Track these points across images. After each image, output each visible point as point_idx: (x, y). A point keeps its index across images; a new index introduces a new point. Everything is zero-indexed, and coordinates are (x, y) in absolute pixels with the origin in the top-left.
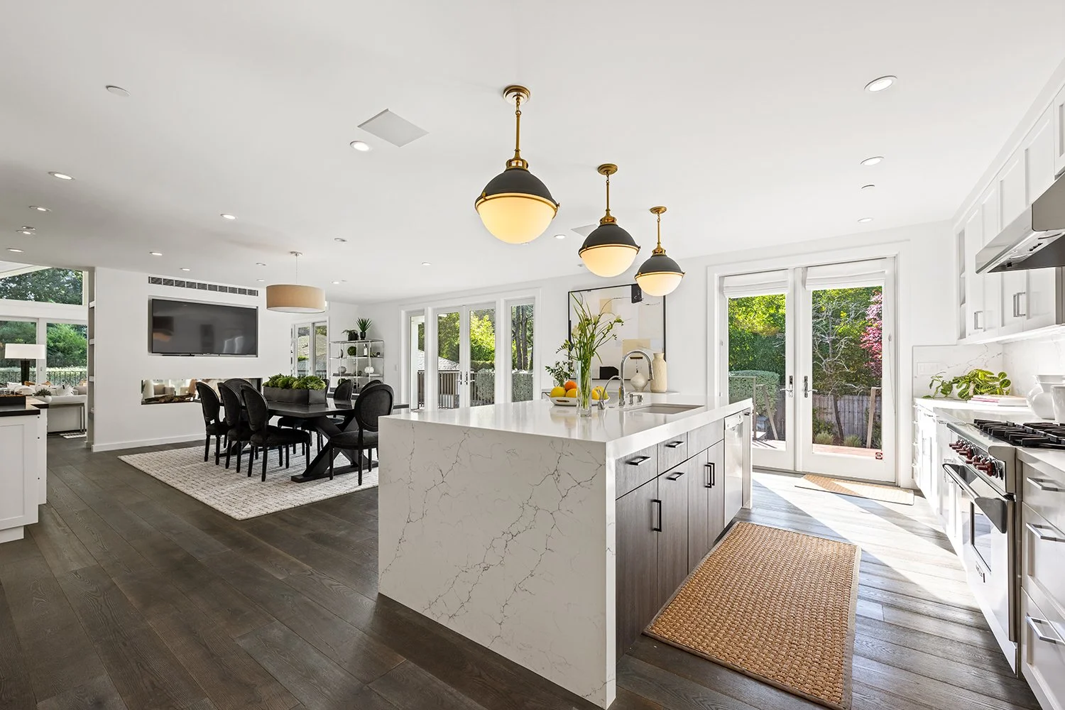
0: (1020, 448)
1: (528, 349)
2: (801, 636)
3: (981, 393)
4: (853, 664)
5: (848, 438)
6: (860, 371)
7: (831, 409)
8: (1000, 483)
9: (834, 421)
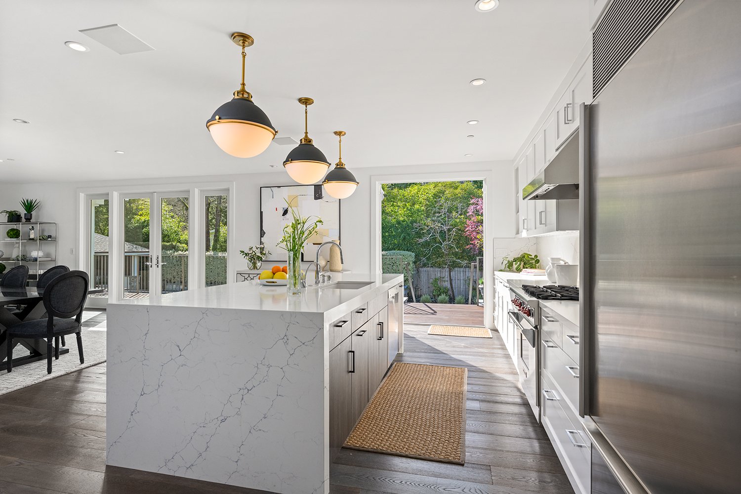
0: (540, 301)
1: (211, 232)
2: (438, 428)
3: (527, 268)
4: (466, 438)
5: (458, 298)
6: (464, 251)
7: (447, 278)
8: (532, 319)
9: (449, 286)
